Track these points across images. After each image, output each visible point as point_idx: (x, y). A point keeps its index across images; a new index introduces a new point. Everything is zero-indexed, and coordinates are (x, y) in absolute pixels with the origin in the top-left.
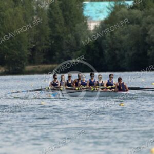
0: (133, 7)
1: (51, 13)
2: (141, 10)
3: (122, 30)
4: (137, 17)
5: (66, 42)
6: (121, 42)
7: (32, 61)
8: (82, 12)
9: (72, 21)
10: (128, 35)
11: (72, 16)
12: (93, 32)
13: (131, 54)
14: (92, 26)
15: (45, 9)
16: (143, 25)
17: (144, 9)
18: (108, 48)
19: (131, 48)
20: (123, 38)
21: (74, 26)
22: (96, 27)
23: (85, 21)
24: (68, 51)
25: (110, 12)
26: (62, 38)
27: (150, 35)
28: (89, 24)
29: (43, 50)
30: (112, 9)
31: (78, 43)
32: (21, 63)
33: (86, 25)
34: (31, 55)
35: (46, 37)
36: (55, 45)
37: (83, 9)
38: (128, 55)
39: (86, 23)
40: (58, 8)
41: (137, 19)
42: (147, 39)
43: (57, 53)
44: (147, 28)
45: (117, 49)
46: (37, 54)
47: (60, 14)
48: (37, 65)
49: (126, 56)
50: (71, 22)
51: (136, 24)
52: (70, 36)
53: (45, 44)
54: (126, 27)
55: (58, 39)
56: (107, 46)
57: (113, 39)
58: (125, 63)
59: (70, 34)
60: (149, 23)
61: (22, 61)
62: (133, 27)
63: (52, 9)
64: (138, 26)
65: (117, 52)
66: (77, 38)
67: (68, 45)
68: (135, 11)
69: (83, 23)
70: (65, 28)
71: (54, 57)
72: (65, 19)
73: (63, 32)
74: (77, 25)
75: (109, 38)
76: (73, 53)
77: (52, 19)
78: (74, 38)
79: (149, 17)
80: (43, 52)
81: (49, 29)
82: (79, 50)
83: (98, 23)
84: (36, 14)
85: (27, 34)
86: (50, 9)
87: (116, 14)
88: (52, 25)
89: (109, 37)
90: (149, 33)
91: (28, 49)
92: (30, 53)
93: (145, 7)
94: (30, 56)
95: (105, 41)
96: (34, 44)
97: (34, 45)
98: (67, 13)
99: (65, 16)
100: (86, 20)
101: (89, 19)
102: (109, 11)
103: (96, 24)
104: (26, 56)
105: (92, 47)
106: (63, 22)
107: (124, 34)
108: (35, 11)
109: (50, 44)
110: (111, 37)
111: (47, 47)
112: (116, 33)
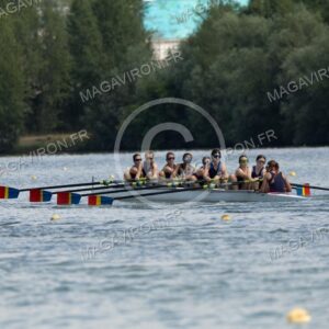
0: (248, 11)
1: (74, 23)
2: (266, 17)
3: (225, 60)
4: (258, 31)
6: (224, 85)
7: (33, 126)
8: (141, 21)
9: (118, 40)
10: (239, 71)
11: (120, 30)
13: (245, 110)
14: (162, 51)
15: (61, 15)
16: (272, 49)
17: (274, 16)
18: (196, 98)
19: (246, 98)
20: (228, 76)
21: (124, 51)
22: (169, 52)
23: (147, 41)
24: (110, 105)
25: (201, 21)
26: (98, 76)
28: (155, 46)
29: (58, 102)
30: (205, 16)
32: (10, 130)
33: (149, 50)
34: (32, 112)
35: (63, 73)
37: (142, 15)
38: (239, 112)
39: (149, 45)
40: (90, 13)
41: (258, 36)
42: (279, 79)
43: (88, 110)
44: (279, 55)
46: (44, 111)
47: (94, 25)
48: (44, 134)
49: (234, 115)
50: (115, 42)
51: (257, 46)
52: (114, 72)
53: (62, 91)
54: (235, 54)
55: (89, 78)
56: (193, 94)
57: (207, 78)
58: (233, 131)
59: (116, 69)
60: (283, 45)
61: (13, 127)
62: (250, 53)
63: (77, 14)
64: (260, 50)
65: (215, 106)
68: (255, 20)
69: (143, 45)
70: (105, 55)
71: (82, 118)
72: (105, 37)
73: (100, 65)
74: (130, 48)
75: (197, 77)
76: (121, 108)
77: (76, 37)
79: (284, 31)
80: (58, 107)
81: (70, 57)
83: (176, 44)
84: (42, 26)
85: (22, 68)
86: (73, 14)
87: (214, 26)
88: (76, 50)
89: (197, 74)
90: (284, 66)
91: (25, 100)
92: (29, 109)
94: (30, 114)
95: (189, 82)
96: (38, 90)
97: (38, 93)
98: (109, 24)
99: (104, 30)
100: (149, 39)
102: (198, 18)
103: (171, 46)
104: (21, 115)
106: (99, 42)
107: (230, 68)
108: (40, 20)
109: (72, 89)
110: (202, 74)
111: (66, 95)
112: (214, 66)
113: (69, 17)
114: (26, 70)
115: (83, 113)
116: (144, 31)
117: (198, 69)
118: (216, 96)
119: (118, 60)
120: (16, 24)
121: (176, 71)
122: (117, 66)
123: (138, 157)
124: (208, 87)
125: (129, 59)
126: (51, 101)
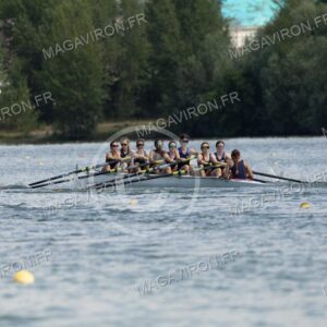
1: (152, 11)
3: (303, 48)
5: (184, 73)
6: (301, 73)
7: (111, 113)
8: (219, 9)
9: (196, 28)
10: (315, 58)
11: (198, 17)
13: (322, 97)
14: (239, 39)
15: (139, 2)
18: (273, 85)
19: (323, 85)
20: (305, 64)
21: (202, 39)
22: (247, 41)
23: (224, 29)
24: (187, 92)
25: (279, 9)
26: (176, 64)
28: (233, 34)
29: (136, 89)
30: (282, 4)
31: (209, 75)
32: (88, 117)
33: (226, 38)
34: (110, 99)
35: (140, 61)
36: (161, 78)
37: (220, 3)
38: (316, 100)
39: (226, 32)
43: (165, 97)
45: (291, 88)
46: (121, 98)
47: (172, 13)
48: (122, 120)
49: (312, 103)
50: (194, 31)
52: (192, 59)
53: (140, 77)
54: (312, 42)
55: (167, 65)
56: (271, 82)
57: (284, 66)
58: (310, 118)
59: (194, 57)
61: (91, 113)
63: (156, 2)
65: (292, 94)
66: (207, 65)
67: (188, 78)
69: (221, 33)
70: (182, 42)
71: (159, 105)
72: (183, 24)
73: (178, 51)
74: (208, 36)
75: (275, 65)
76: (199, 96)
77: (154, 24)
78: (201, 64)
80: (136, 94)
81: (148, 45)
82: (211, 90)
83: (253, 32)
84: (121, 14)
85: (101, 55)
86: (151, 2)
87: (291, 14)
88: (154, 36)
89: (274, 62)
91: (103, 87)
92: (106, 96)
94: (108, 101)
95: (266, 69)
96: (117, 76)
97: (116, 79)
98: (187, 11)
99: (182, 18)
100: (227, 27)
101: (232, 23)
103: (248, 34)
104: (100, 102)
105: (239, 83)
106: (177, 30)
107: (307, 55)
108: (118, 7)
109: (150, 76)
110: (279, 62)
111: (144, 82)
112: (291, 54)
113: (147, 5)
114: (104, 57)
115: (161, 101)
116: (221, 18)
117: (275, 57)
118: (293, 83)
119: (196, 47)
120: (94, 11)
121: (254, 58)
122: (195, 53)
124: (285, 75)
125: (206, 46)
126: (129, 88)
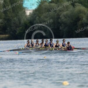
0: (51, 2)
1: (4, 5)
2: (56, 4)
3: (45, 15)
5: (13, 22)
8: (22, 5)
9: (16, 10)
10: (48, 18)
11: (17, 7)
12: (28, 16)
14: (28, 13)
15: (1, 3)
16: (57, 12)
17: (58, 3)
19: (51, 25)
20: (46, 19)
21: (18, 13)
22: (30, 13)
23: (24, 10)
24: (14, 27)
25: (39, 5)
26: (11, 20)
27: (61, 18)
28: (26, 11)
30: (40, 3)
31: (20, 23)
36: (7, 24)
40: (9, 3)
42: (59, 20)
43: (8, 29)
44: (59, 14)
52: (15, 18)
53: (1, 23)
54: (48, 13)
55: (8, 20)
57: (40, 20)
59: (16, 18)
60: (60, 11)
62: (52, 13)
63: (5, 3)
66: (19, 20)
67: (14, 24)
68: (53, 4)
69: (23, 11)
70: (13, 14)
74: (20, 12)
76: (17, 28)
78: (18, 20)
81: (4, 15)
82: (21, 27)
83: (32, 11)
86: (4, 3)
87: (42, 6)
89: (37, 19)
90: (61, 17)
93: (58, 2)
95: (35, 21)
100: (25, 10)
101: (26, 9)
102: (37, 4)
103: (30, 11)
105: (28, 25)
106: (11, 10)
107: (46, 17)
109: (4, 23)
111: (2, 25)
112: (42, 17)
113: (3, 4)
115: (7, 30)
116: (23, 7)
117: (38, 17)
119: (16, 15)
121: (32, 18)
123: (29, 41)
125: (19, 15)
